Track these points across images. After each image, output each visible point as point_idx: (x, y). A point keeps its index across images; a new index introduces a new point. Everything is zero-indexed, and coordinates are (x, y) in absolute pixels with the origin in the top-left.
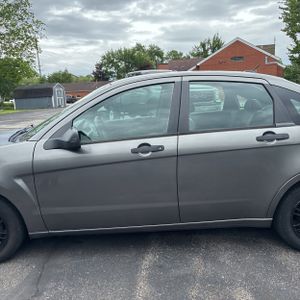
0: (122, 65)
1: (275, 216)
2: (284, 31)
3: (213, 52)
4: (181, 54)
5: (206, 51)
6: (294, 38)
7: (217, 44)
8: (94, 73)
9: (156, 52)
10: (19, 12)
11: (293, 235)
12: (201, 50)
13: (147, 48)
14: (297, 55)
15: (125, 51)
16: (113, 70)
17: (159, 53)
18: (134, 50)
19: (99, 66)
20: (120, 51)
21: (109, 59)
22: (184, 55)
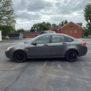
0: (39, 28)
1: (65, 56)
2: (85, 19)
3: (65, 24)
4: (56, 25)
5: (63, 24)
6: (87, 21)
7: (66, 22)
8: (30, 30)
9: (49, 24)
10: (11, 13)
11: (68, 59)
12: (62, 24)
13: (46, 23)
14: (88, 26)
15: (40, 24)
16: (36, 29)
17: (50, 24)
18: (42, 24)
19: (32, 28)
20: (38, 24)
21: (35, 26)
22: (57, 25)
